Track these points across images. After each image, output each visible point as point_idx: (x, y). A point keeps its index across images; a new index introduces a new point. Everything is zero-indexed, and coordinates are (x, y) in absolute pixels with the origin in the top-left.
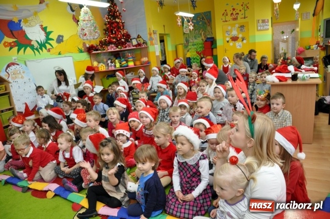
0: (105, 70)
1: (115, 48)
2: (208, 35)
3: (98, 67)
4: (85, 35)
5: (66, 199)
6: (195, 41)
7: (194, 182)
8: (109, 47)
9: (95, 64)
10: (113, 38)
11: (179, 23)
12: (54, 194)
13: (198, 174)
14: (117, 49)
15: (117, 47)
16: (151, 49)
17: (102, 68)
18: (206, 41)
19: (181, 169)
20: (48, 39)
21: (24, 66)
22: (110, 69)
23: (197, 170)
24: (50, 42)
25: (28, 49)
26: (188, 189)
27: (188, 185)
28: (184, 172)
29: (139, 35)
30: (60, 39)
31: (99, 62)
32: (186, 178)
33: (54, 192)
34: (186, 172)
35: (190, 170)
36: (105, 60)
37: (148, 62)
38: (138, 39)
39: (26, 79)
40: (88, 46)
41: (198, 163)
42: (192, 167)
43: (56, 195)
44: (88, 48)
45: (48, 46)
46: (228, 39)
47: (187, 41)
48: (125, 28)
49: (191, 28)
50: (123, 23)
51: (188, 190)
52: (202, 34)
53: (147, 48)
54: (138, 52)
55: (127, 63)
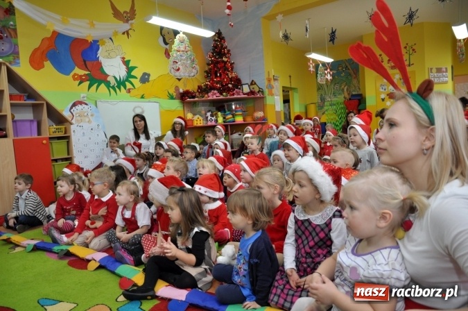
0: (202, 125)
1: (218, 95)
2: (354, 91)
3: (192, 121)
4: (178, 70)
5: (113, 273)
6: (335, 100)
7: (319, 256)
8: (210, 94)
9: (189, 116)
10: (217, 83)
11: (312, 69)
12: (98, 264)
13: (328, 243)
14: (221, 97)
15: (221, 94)
16: (269, 100)
17: (199, 122)
18: (350, 99)
19: (300, 232)
20: (129, 75)
21: (93, 106)
22: (209, 124)
23: (327, 235)
24: (131, 80)
25: (103, 86)
26: (309, 266)
27: (309, 260)
28: (304, 237)
29: (253, 81)
30: (145, 78)
31: (194, 115)
32: (307, 248)
33: (99, 262)
34: (307, 238)
35: (314, 234)
36: (203, 112)
37: (264, 119)
38: (252, 87)
39: (94, 124)
40: (181, 91)
41: (330, 223)
42: (318, 229)
43: (100, 267)
44: (181, 93)
45: (129, 86)
46: (383, 96)
47: (323, 100)
48: (234, 70)
49: (329, 77)
50: (232, 64)
51: (309, 269)
52: (345, 90)
53: (263, 98)
54: (251, 105)
55: (234, 117)
